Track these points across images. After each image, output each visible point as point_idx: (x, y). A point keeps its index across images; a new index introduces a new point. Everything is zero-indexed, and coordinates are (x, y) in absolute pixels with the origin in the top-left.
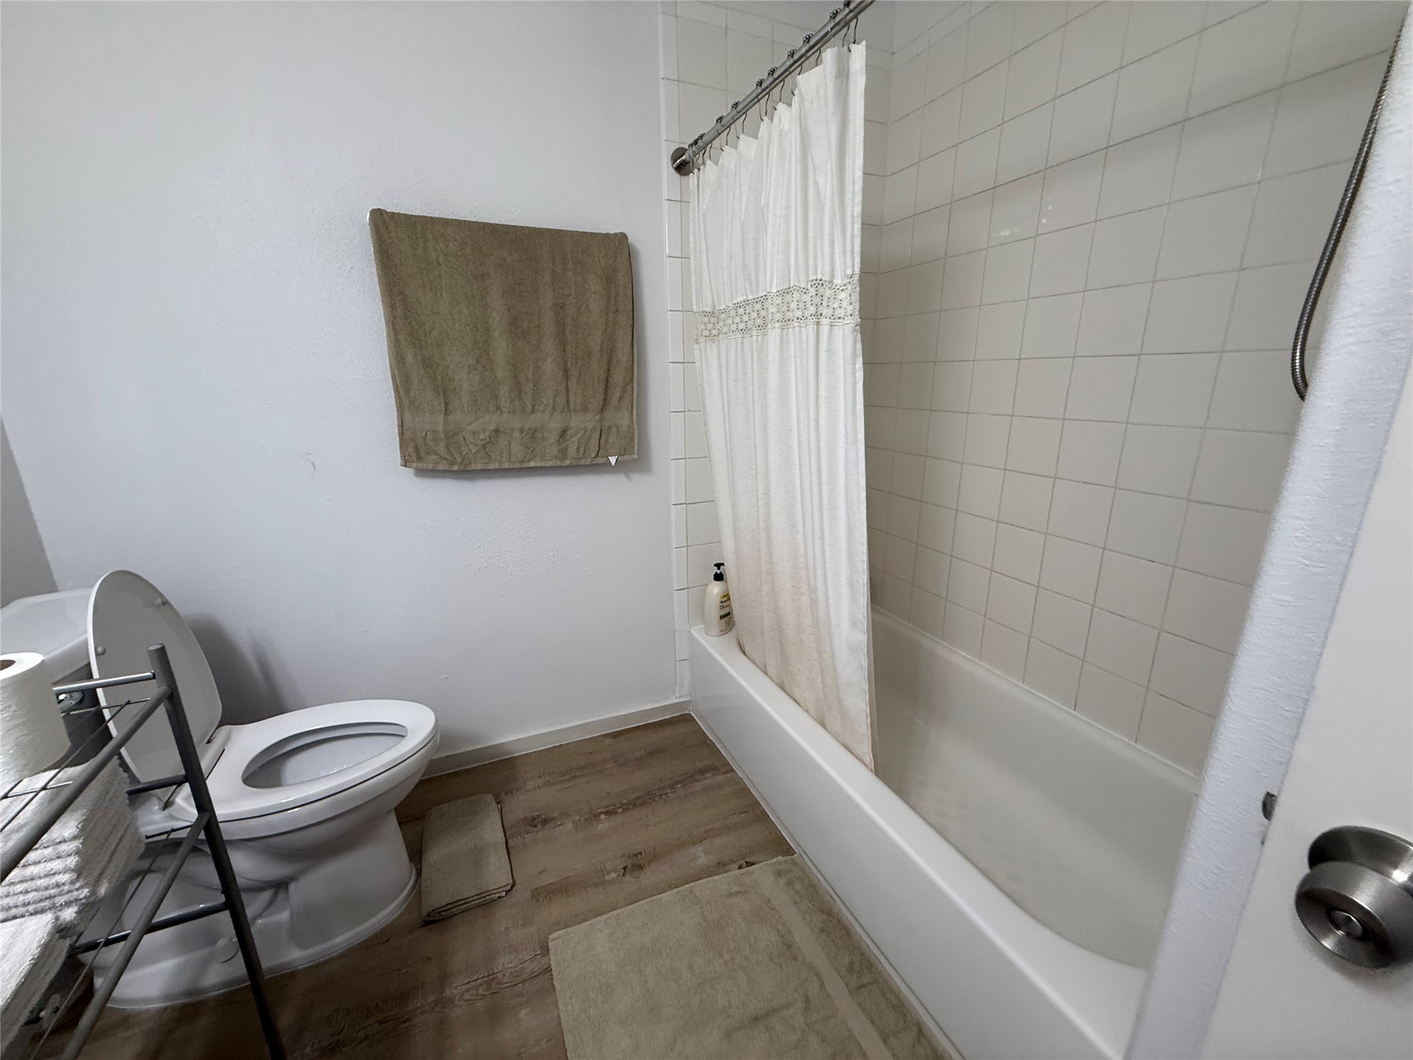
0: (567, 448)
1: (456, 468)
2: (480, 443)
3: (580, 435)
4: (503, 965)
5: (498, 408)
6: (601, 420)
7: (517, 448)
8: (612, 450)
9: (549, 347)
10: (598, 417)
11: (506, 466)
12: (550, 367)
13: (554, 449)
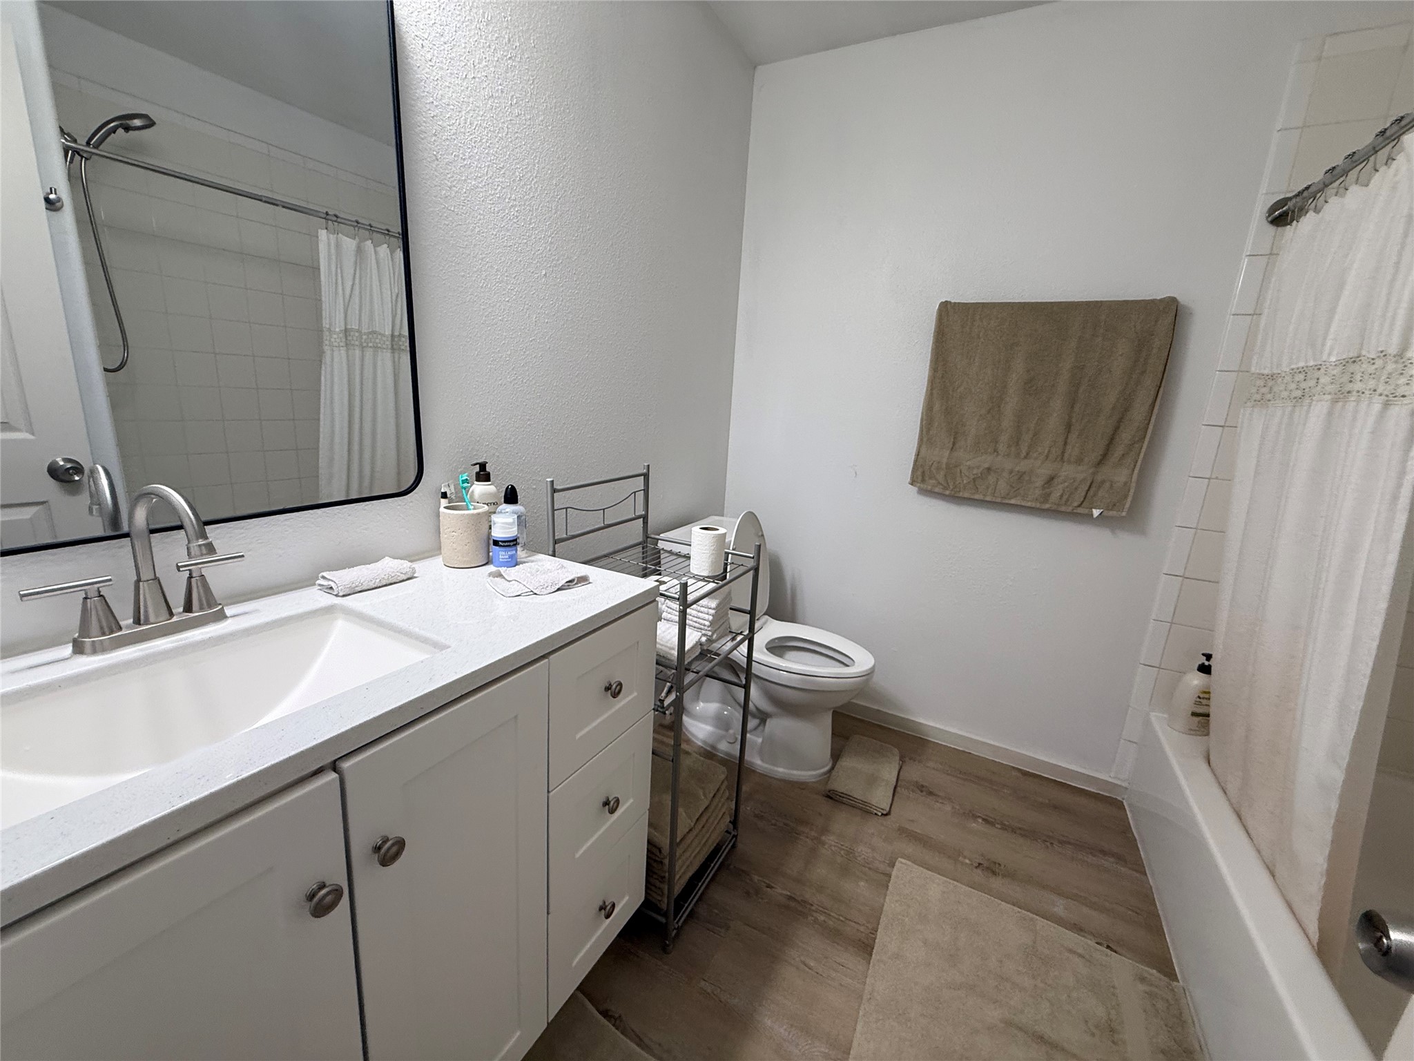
0: (1050, 494)
1: (947, 492)
2: (972, 477)
3: (1066, 484)
4: (862, 851)
5: (995, 451)
6: (1094, 474)
7: (1003, 486)
8: (1099, 503)
9: (1057, 405)
10: (1091, 471)
11: (988, 498)
12: (1054, 421)
13: (1038, 492)
